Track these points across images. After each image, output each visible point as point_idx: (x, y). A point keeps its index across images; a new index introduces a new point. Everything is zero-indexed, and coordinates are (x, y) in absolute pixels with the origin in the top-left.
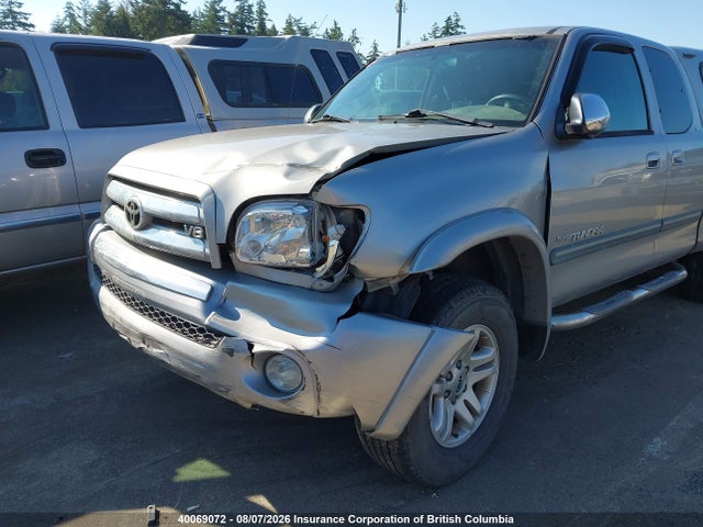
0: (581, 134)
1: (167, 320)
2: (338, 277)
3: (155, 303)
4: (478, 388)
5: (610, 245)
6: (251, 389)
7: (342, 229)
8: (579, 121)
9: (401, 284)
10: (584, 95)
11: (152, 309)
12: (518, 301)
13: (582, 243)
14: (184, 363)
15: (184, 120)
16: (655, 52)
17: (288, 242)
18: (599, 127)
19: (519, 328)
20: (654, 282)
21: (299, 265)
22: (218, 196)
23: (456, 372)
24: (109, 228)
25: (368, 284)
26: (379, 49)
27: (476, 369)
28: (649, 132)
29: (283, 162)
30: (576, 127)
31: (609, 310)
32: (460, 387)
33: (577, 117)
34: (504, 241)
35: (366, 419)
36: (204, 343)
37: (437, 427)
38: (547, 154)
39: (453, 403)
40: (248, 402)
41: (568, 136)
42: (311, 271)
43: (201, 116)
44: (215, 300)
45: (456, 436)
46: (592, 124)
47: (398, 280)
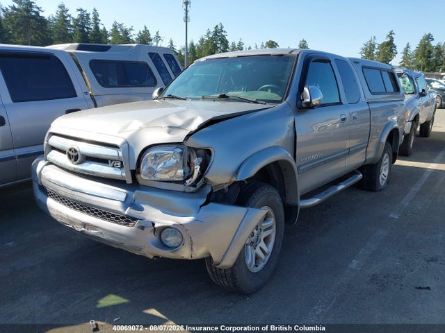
0: (310, 106)
1: (100, 214)
2: (199, 184)
3: (91, 205)
4: (266, 240)
5: (325, 162)
6: (154, 247)
7: (200, 160)
8: (308, 100)
9: (229, 187)
10: (310, 87)
11: (89, 208)
12: (283, 193)
13: (312, 162)
14: (112, 237)
15: (77, 96)
16: (341, 61)
17: (168, 168)
18: (318, 103)
19: (284, 207)
20: (347, 181)
21: (177, 179)
22: (130, 144)
23: (255, 232)
24: (51, 163)
25: (214, 188)
26: (173, 43)
27: (265, 230)
28: (340, 103)
29: (165, 125)
30: (307, 103)
31: (327, 196)
32: (258, 240)
33: (308, 98)
34: (276, 163)
35: (215, 258)
36: (125, 225)
37: (248, 261)
38: (293, 117)
39: (255, 249)
40: (152, 254)
41: (303, 108)
42: (183, 182)
43: (86, 93)
44: (129, 201)
45: (257, 266)
46: (315, 101)
47: (228, 185)
